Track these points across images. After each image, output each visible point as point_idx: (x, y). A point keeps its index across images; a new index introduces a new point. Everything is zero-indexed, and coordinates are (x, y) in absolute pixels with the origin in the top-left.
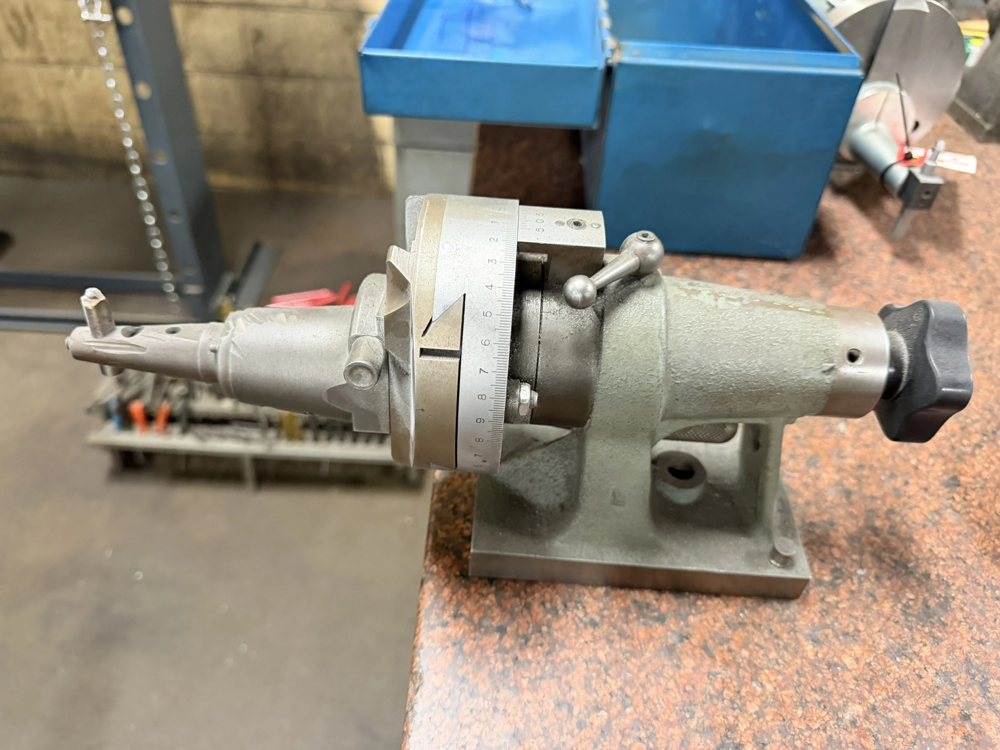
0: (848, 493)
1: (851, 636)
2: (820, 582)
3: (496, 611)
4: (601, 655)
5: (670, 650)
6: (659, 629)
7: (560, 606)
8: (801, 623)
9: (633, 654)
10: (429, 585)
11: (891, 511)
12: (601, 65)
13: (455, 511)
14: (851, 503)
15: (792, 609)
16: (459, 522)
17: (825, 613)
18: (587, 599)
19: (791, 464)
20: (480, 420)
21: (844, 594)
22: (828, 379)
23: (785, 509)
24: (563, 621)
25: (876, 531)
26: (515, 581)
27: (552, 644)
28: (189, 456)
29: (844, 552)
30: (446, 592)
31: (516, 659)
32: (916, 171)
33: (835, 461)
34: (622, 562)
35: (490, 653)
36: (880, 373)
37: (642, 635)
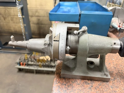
0: (115, 68)
1: (117, 87)
2: (112, 79)
3: (65, 82)
4: (80, 89)
5: (90, 88)
6: (88, 85)
7: (74, 82)
8: (110, 85)
9: (85, 89)
10: (55, 78)
11: (122, 70)
12: (79, 14)
13: (59, 69)
14: (116, 69)
15: (108, 83)
16: (60, 70)
17: (113, 84)
18: (78, 81)
19: (106, 64)
20: (62, 51)
21: (116, 81)
22: (112, 47)
23: (106, 69)
24: (74, 84)
25: (120, 73)
26: (67, 78)
27: (73, 87)
28: (27, 69)
29: (115, 75)
30: (58, 79)
31: (67, 89)
32: (121, 28)
33: (113, 63)
34: (83, 75)
35: (63, 88)
36: (119, 47)
37: (86, 86)
